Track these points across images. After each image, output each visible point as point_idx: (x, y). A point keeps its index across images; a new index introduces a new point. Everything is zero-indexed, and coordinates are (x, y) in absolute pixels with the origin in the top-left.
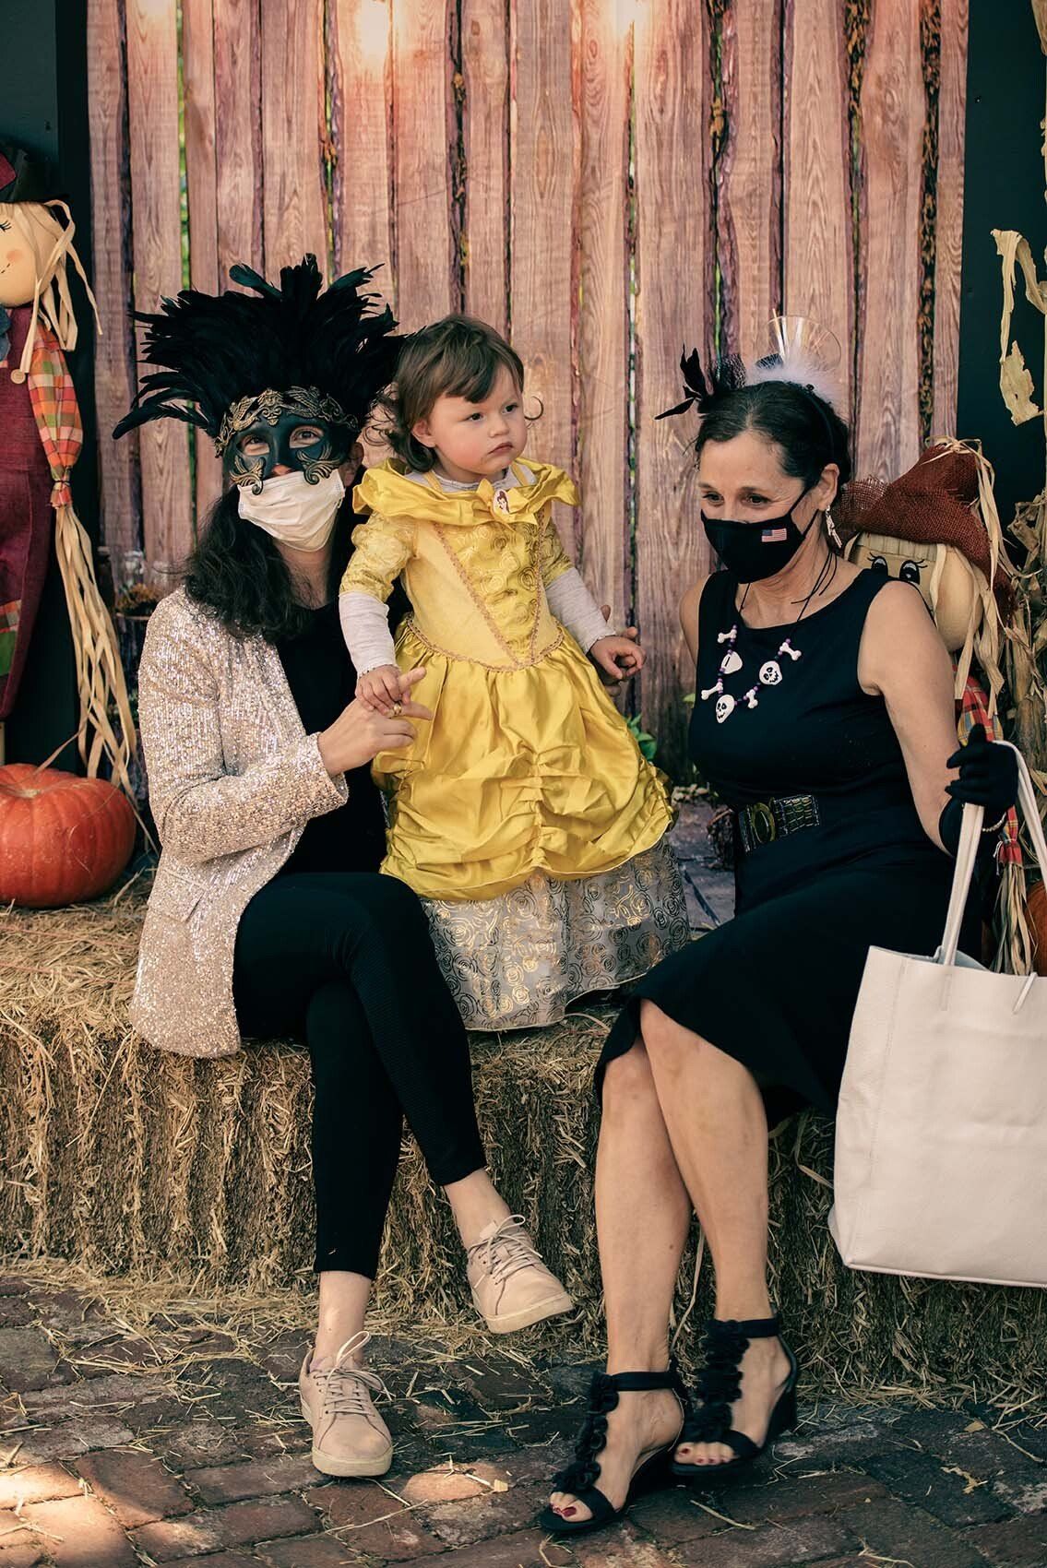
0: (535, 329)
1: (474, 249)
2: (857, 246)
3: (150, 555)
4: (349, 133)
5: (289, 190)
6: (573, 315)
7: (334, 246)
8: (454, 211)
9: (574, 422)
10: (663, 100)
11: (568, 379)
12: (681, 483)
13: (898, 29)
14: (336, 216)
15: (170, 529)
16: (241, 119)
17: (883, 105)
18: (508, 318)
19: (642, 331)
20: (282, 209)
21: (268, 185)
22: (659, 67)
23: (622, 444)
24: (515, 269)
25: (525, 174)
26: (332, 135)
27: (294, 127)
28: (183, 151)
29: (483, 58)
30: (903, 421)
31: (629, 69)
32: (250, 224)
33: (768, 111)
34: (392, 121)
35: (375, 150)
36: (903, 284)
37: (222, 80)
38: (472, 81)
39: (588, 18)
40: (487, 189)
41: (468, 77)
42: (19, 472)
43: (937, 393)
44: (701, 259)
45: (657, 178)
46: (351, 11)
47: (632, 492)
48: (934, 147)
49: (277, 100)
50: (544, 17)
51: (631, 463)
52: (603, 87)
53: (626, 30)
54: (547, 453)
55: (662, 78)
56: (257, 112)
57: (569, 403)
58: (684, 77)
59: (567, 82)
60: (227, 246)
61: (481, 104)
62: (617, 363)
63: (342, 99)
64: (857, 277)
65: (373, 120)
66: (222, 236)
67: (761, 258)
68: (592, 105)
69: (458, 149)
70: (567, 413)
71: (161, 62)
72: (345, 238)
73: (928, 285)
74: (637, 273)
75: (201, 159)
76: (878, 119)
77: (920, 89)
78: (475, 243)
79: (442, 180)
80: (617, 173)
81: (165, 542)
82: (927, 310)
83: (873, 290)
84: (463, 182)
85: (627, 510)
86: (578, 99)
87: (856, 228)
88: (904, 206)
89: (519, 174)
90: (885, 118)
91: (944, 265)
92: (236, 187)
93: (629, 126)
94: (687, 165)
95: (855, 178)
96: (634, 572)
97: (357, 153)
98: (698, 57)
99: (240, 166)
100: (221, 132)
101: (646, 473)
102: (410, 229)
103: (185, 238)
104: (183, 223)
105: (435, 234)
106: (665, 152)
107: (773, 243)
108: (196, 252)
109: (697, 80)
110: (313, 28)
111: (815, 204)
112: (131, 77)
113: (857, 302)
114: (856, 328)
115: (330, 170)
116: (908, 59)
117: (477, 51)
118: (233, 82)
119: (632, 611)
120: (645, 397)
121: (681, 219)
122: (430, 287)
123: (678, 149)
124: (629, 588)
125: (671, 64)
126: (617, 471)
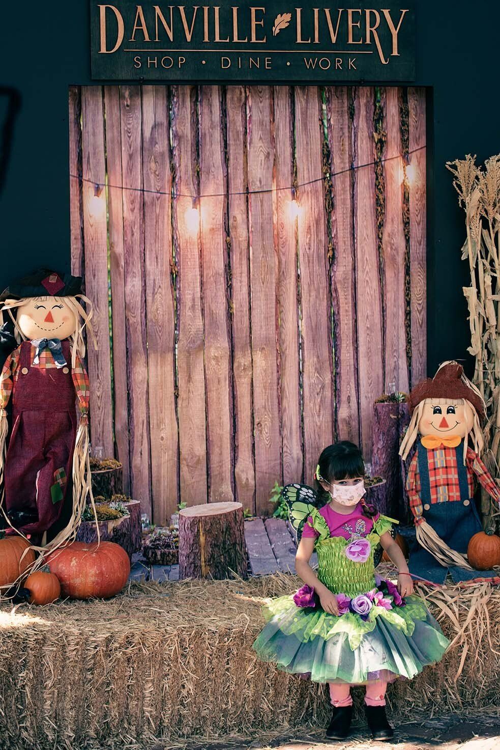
0: (262, 336)
1: (236, 306)
2: (383, 296)
3: (93, 444)
4: (183, 263)
5: (157, 286)
6: (276, 330)
7: (177, 308)
8: (227, 292)
9: (278, 372)
10: (310, 245)
11: (275, 355)
12: (320, 392)
13: (395, 216)
14: (178, 296)
15: (103, 432)
16: (136, 258)
17: (390, 243)
18: (251, 333)
19: (304, 334)
20: (154, 294)
21: (147, 284)
22: (308, 232)
23: (297, 379)
24: (253, 313)
25: (256, 275)
26: (176, 263)
27: (159, 260)
28: (109, 272)
29: (238, 230)
30: (400, 360)
31: (296, 233)
32: (140, 301)
33: (349, 247)
34: (201, 256)
35: (194, 268)
36: (398, 308)
37: (127, 243)
38: (234, 240)
39: (280, 214)
40: (241, 282)
41: (232, 238)
42: (65, 412)
43: (413, 349)
44: (326, 304)
45: (308, 274)
46: (183, 213)
47: (301, 397)
48: (409, 258)
49: (152, 250)
50: (262, 214)
51: (301, 386)
52: (287, 241)
53: (295, 219)
54: (267, 385)
55: (309, 236)
56: (143, 255)
57: (276, 364)
58: (317, 236)
59: (272, 239)
60: (130, 310)
61: (238, 249)
62: (295, 347)
63: (180, 248)
64: (383, 307)
65: (193, 256)
66: (127, 306)
67: (349, 303)
68: (282, 247)
69: (228, 267)
70: (275, 368)
71: (99, 235)
72: (182, 305)
73: (408, 309)
74: (302, 311)
75: (118, 275)
76: (389, 249)
77: (403, 238)
78: (236, 304)
79: (222, 279)
80: (293, 274)
81: (101, 438)
82: (408, 318)
83: (389, 312)
84: (231, 279)
85: (300, 404)
86: (277, 245)
87: (382, 289)
88: (398, 280)
89: (253, 275)
90: (391, 248)
91: (414, 301)
92: (133, 286)
93: (297, 255)
94: (320, 270)
95: (381, 271)
96: (303, 429)
97: (186, 270)
98: (322, 227)
99: (135, 277)
100: (126, 263)
101: (306, 389)
102: (208, 299)
103: (110, 308)
104: (109, 302)
105: (220, 301)
106: (311, 264)
107: (352, 297)
108: (116, 313)
109: (323, 237)
110: (167, 220)
111: (367, 281)
112: (86, 242)
113: (383, 317)
114: (383, 326)
115: (175, 277)
116: (398, 227)
117: (236, 228)
118: (132, 243)
119: (303, 444)
120: (306, 359)
121: (318, 291)
122: (218, 322)
123: (316, 263)
124: (301, 435)
125: (312, 231)
126: (296, 389)
